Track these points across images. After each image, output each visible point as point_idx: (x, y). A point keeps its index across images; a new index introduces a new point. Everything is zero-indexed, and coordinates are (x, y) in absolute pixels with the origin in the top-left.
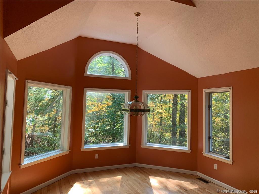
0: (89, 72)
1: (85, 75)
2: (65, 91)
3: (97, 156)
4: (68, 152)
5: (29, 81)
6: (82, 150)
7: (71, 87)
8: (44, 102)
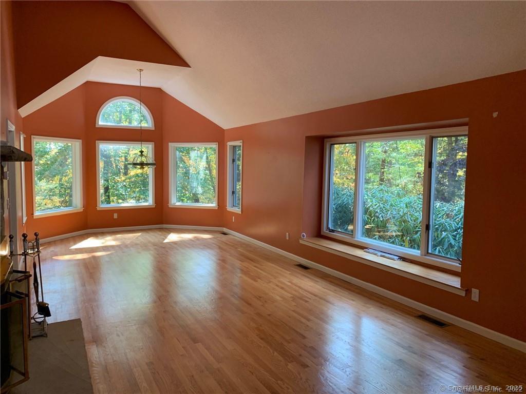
0: (101, 122)
1: (97, 126)
2: (74, 144)
3: (115, 216)
4: (82, 210)
5: (34, 136)
6: (98, 209)
7: (81, 140)
8: (49, 157)
